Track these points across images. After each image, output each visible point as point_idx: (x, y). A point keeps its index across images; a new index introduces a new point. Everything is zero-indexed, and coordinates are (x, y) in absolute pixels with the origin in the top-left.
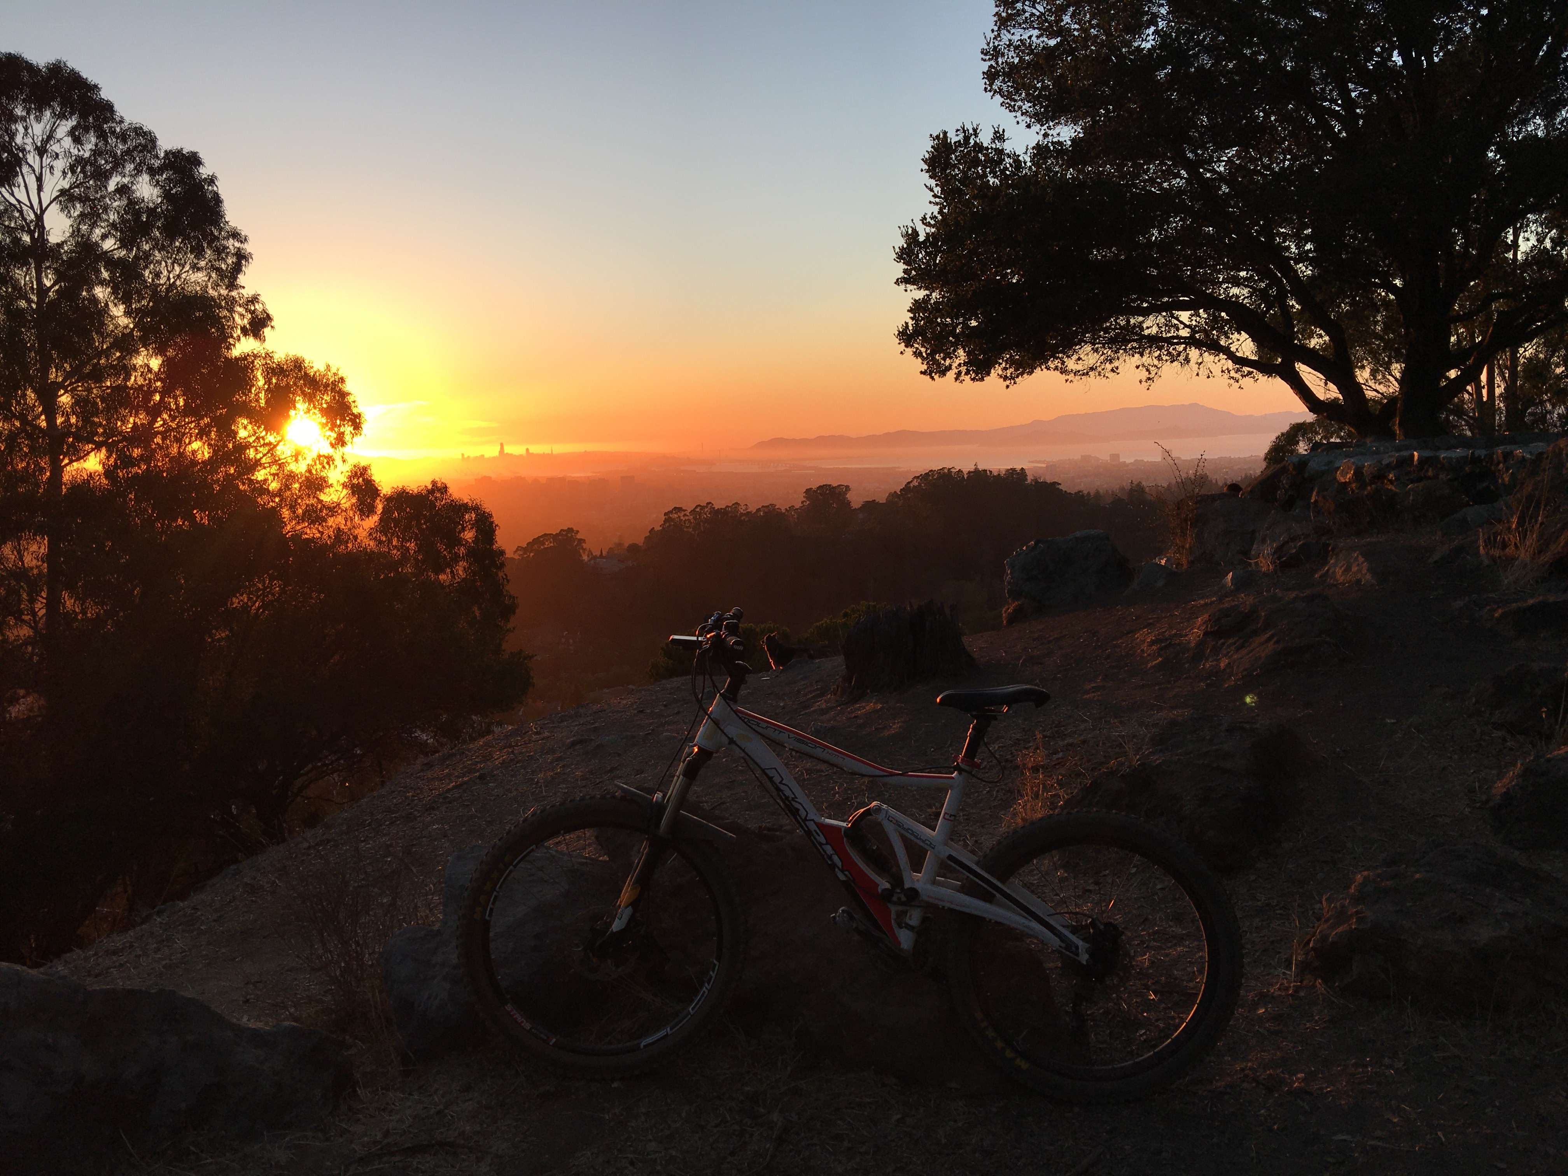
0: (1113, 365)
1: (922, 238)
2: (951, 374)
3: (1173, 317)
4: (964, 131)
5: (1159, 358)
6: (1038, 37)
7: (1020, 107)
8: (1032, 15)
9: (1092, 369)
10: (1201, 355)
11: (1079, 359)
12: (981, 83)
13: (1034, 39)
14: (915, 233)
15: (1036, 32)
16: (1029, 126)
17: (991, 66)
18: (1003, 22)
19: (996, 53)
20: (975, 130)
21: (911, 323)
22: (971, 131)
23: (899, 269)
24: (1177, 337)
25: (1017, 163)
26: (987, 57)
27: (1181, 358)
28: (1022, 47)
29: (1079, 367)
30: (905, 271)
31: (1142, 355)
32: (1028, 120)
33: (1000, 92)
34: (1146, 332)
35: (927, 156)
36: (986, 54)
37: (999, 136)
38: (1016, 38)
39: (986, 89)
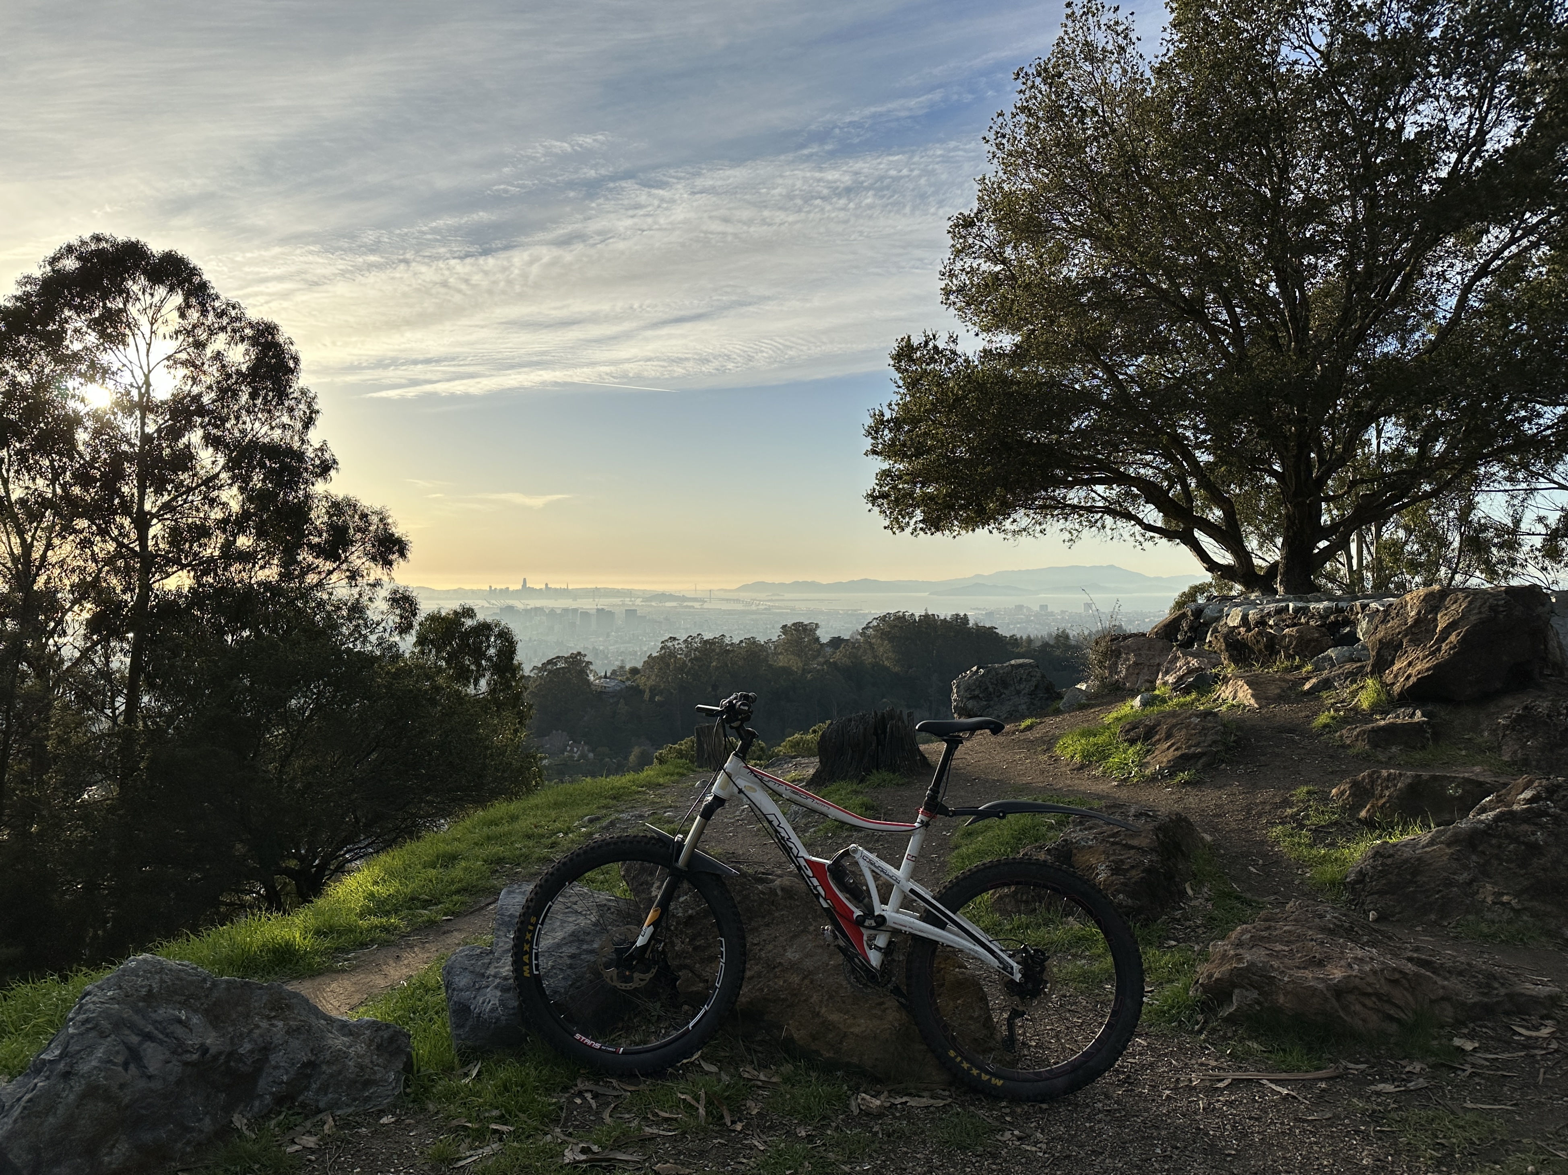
0: (1042, 527)
1: (887, 419)
2: (909, 530)
3: (1092, 490)
5: (1081, 524)
6: (985, 264)
7: (970, 319)
8: (981, 247)
9: (1025, 530)
10: (1115, 522)
11: (1015, 521)
12: (939, 297)
13: (982, 265)
14: (882, 415)
15: (984, 261)
16: (978, 335)
17: (947, 285)
18: (958, 253)
19: (952, 275)
21: (877, 488)
23: (868, 443)
24: (1095, 507)
25: (967, 361)
26: (944, 278)
27: (1099, 524)
28: (972, 272)
30: (873, 445)
31: (1066, 520)
32: (976, 329)
33: (954, 305)
34: (1069, 502)
35: (894, 354)
36: (943, 276)
37: (953, 341)
38: (968, 265)
39: (943, 302)
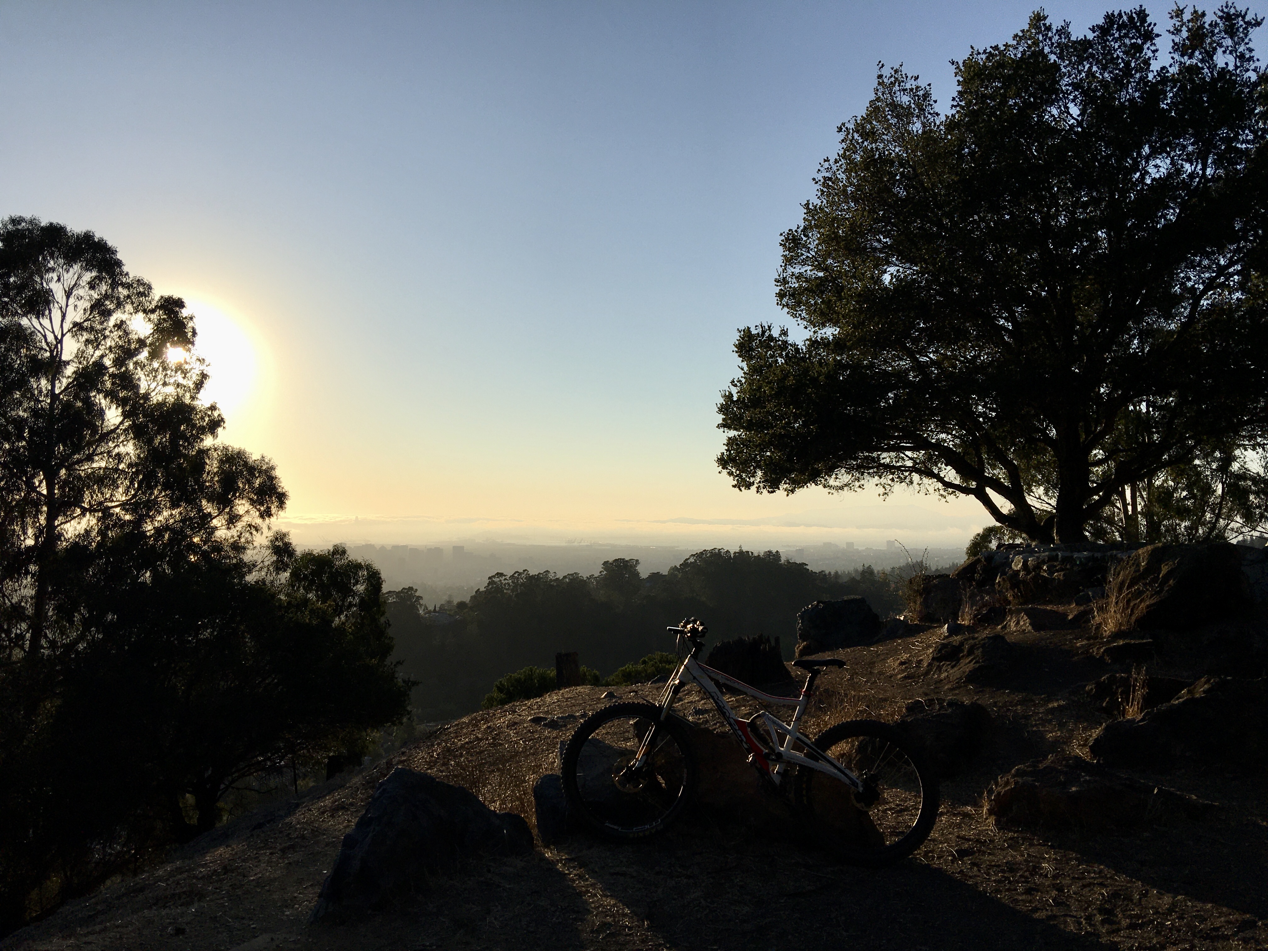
0: (860, 483)
1: (735, 399)
2: (754, 488)
3: (901, 453)
4: (762, 327)
5: (892, 480)
6: (811, 271)
7: (800, 315)
9: (846, 485)
10: (921, 479)
11: (837, 478)
12: (775, 300)
13: (808, 272)
14: (731, 395)
15: (810, 268)
16: (806, 328)
17: (781, 290)
19: (784, 281)
20: (769, 327)
21: (726, 453)
22: (767, 327)
23: (720, 418)
24: (904, 466)
25: (797, 350)
26: (779, 284)
28: (801, 277)
29: (837, 483)
30: (724, 420)
31: (880, 478)
32: (805, 323)
33: (787, 305)
34: (882, 462)
35: (737, 343)
36: (778, 282)
37: (784, 333)
38: (797, 270)
39: (778, 303)
